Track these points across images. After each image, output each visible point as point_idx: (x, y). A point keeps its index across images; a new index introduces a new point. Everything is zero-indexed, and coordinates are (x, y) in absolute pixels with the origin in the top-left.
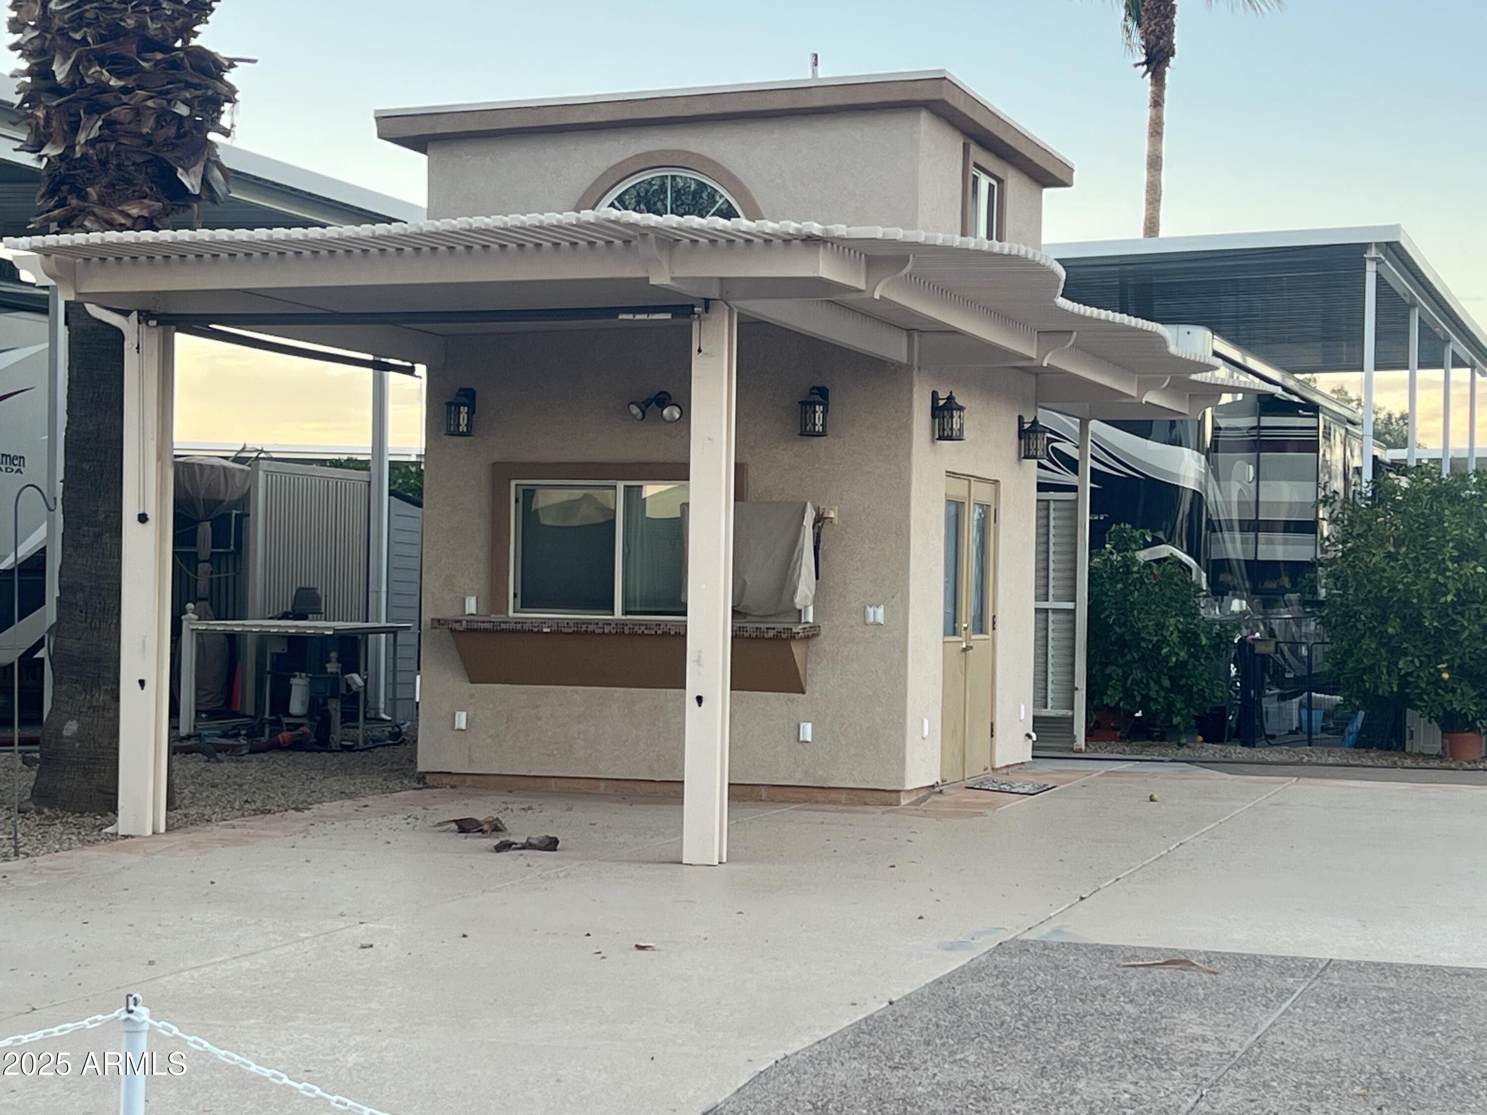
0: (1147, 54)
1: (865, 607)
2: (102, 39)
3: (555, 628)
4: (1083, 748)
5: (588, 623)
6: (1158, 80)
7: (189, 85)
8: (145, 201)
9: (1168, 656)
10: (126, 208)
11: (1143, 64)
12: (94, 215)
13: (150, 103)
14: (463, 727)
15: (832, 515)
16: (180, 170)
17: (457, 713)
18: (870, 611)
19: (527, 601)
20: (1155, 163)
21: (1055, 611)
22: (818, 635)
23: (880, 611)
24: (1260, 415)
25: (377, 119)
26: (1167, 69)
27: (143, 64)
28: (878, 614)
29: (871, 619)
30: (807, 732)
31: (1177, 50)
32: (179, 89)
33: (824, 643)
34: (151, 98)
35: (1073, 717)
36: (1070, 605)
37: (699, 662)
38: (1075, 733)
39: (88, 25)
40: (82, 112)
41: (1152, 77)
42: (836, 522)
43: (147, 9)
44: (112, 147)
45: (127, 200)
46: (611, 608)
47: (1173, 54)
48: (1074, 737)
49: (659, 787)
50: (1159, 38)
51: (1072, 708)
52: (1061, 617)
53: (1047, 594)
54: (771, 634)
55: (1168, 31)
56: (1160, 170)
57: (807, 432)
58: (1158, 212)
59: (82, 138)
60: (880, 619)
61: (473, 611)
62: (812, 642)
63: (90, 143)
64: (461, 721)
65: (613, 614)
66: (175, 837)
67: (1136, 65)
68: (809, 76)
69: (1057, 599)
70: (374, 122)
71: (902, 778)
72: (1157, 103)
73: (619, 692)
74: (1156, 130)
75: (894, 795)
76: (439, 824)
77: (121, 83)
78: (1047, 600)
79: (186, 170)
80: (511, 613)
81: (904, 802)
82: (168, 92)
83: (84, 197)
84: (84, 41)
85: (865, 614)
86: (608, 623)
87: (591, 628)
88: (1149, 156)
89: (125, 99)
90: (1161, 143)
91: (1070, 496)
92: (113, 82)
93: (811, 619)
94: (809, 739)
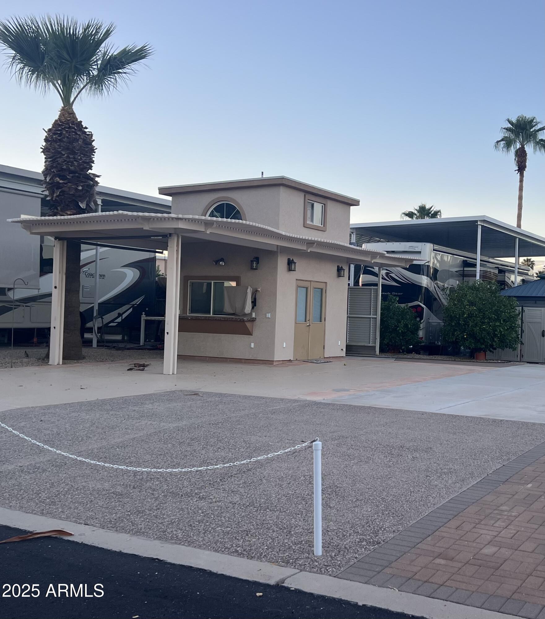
0: (518, 168)
2: (59, 171)
4: (378, 354)
5: (198, 316)
6: (522, 175)
7: (82, 182)
8: (72, 210)
9: (399, 330)
10: (67, 212)
11: (517, 170)
12: (60, 214)
13: (73, 186)
15: (259, 290)
16: (79, 203)
18: (267, 314)
19: (192, 311)
20: (520, 198)
21: (373, 318)
22: (255, 321)
24: (464, 267)
25: (159, 189)
26: (524, 171)
27: (68, 177)
28: (269, 315)
29: (267, 317)
31: (527, 166)
32: (80, 183)
33: (257, 323)
34: (73, 185)
35: (375, 346)
36: (375, 317)
37: (168, 324)
38: (376, 350)
39: (55, 168)
40: (55, 189)
41: (520, 174)
42: (260, 291)
43: (70, 164)
44: (63, 197)
45: (67, 210)
46: (210, 313)
47: (526, 167)
48: (376, 351)
49: (220, 359)
50: (521, 163)
51: (375, 344)
52: (373, 320)
53: (371, 314)
54: (239, 320)
55: (525, 161)
56: (522, 200)
57: (252, 268)
58: (521, 211)
59: (55, 195)
60: (269, 317)
62: (254, 322)
63: (57, 196)
65: (210, 315)
66: (64, 366)
67: (515, 171)
69: (373, 315)
70: (158, 190)
71: (274, 358)
72: (521, 181)
74: (521, 189)
75: (272, 362)
76: (130, 365)
77: (63, 182)
78: (370, 315)
79: (82, 202)
80: (188, 314)
81: (274, 364)
82: (77, 184)
83: (57, 209)
84: (54, 172)
86: (209, 317)
87: (199, 318)
88: (519, 196)
89: (65, 185)
90: (522, 192)
91: (376, 287)
92: (61, 181)
93: (254, 317)
94: (253, 347)
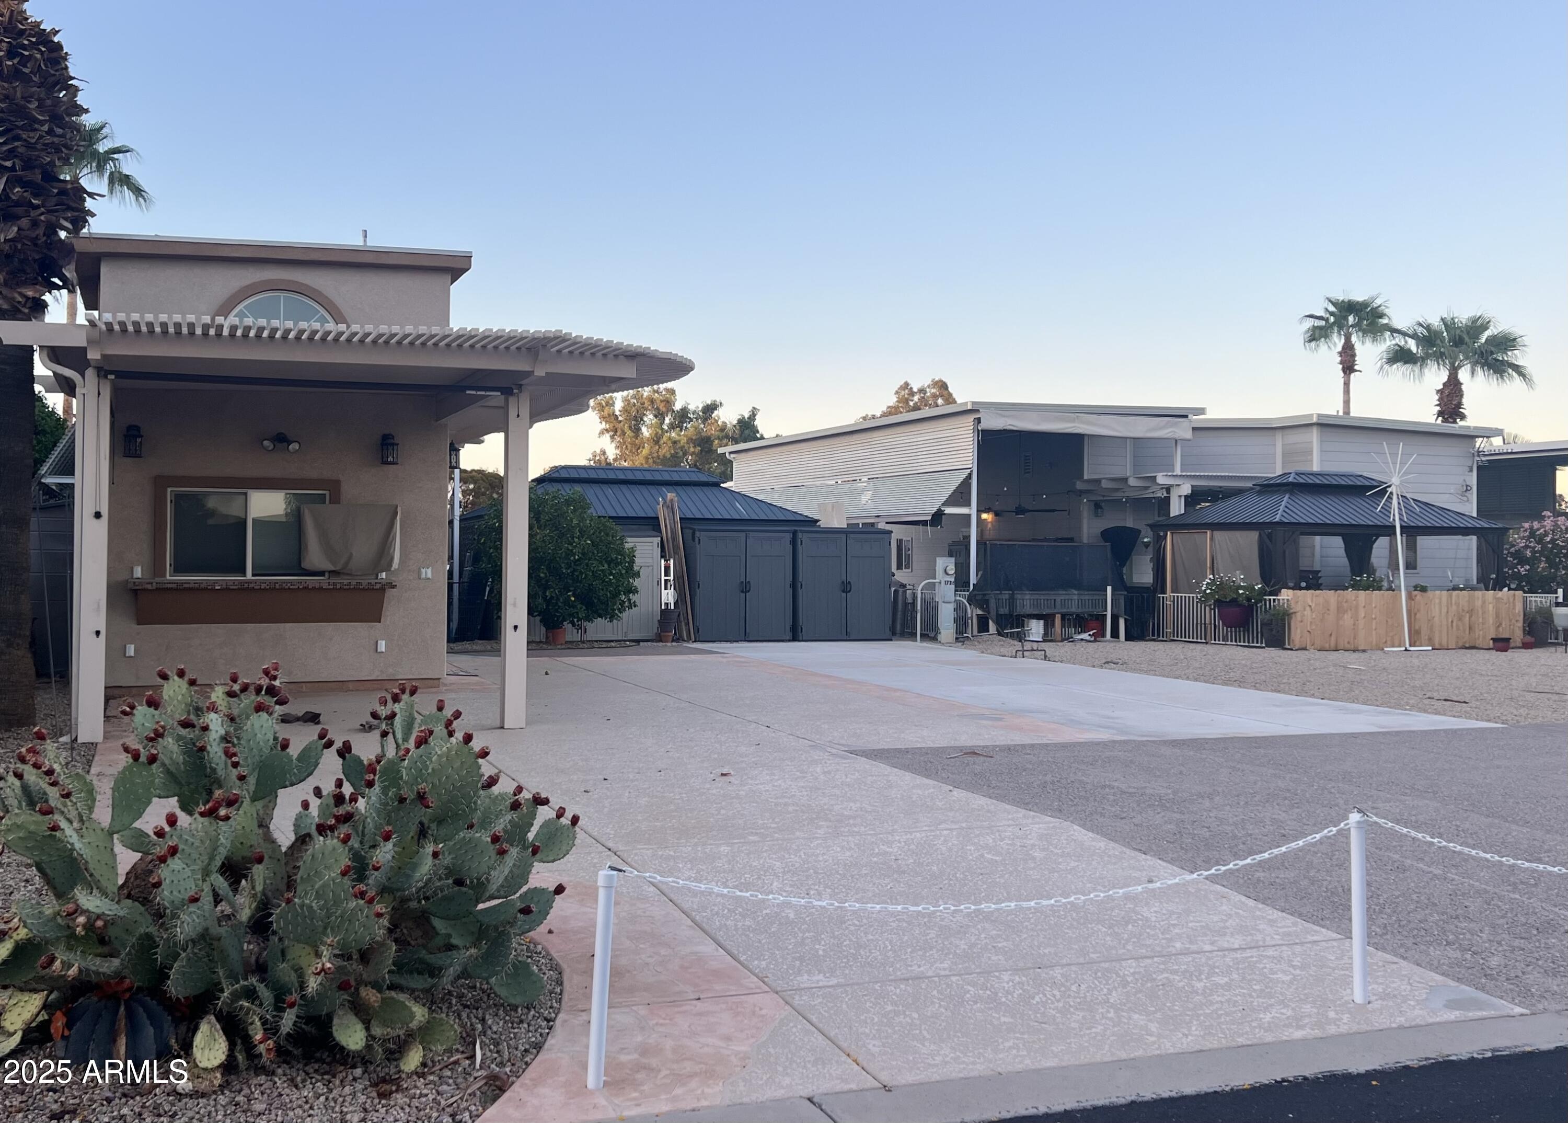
1: (419, 569)
3: (224, 586)
14: (132, 654)
17: (128, 646)
18: (423, 571)
19: (179, 568)
22: (387, 589)
23: (429, 571)
28: (427, 573)
29: (423, 576)
30: (382, 645)
33: (394, 592)
46: (244, 573)
57: (385, 463)
60: (429, 575)
61: (139, 575)
62: (387, 592)
64: (131, 650)
65: (245, 576)
68: (361, 243)
73: (250, 626)
75: (436, 681)
80: (168, 577)
85: (419, 573)
86: (241, 582)
94: (384, 650)
